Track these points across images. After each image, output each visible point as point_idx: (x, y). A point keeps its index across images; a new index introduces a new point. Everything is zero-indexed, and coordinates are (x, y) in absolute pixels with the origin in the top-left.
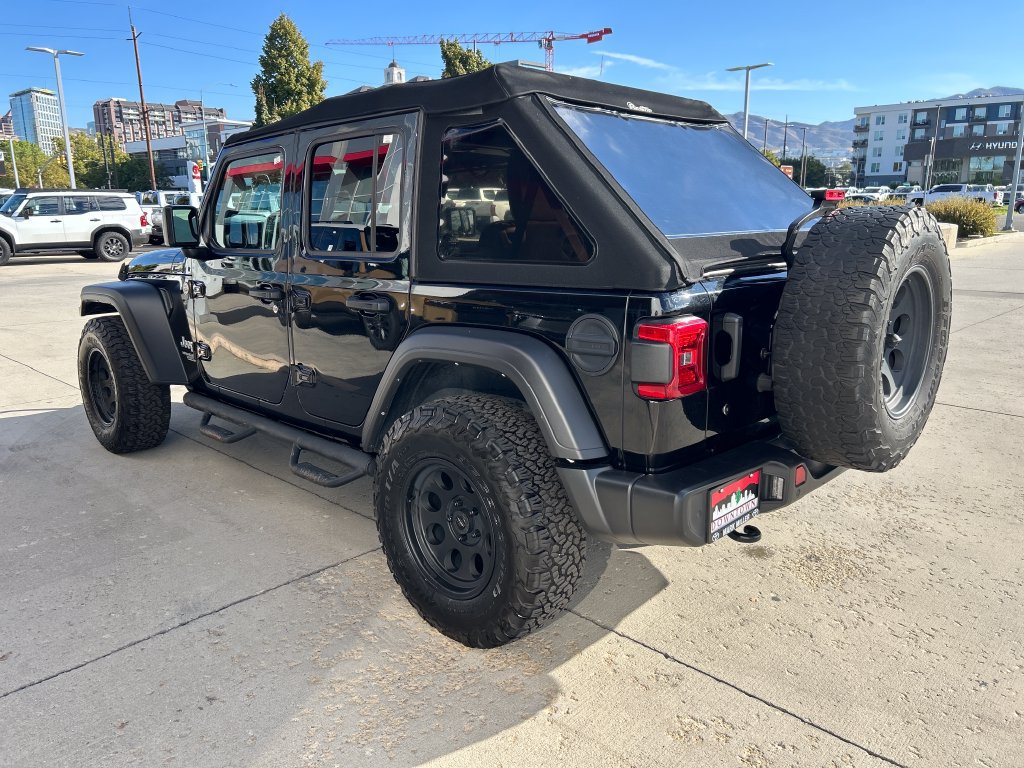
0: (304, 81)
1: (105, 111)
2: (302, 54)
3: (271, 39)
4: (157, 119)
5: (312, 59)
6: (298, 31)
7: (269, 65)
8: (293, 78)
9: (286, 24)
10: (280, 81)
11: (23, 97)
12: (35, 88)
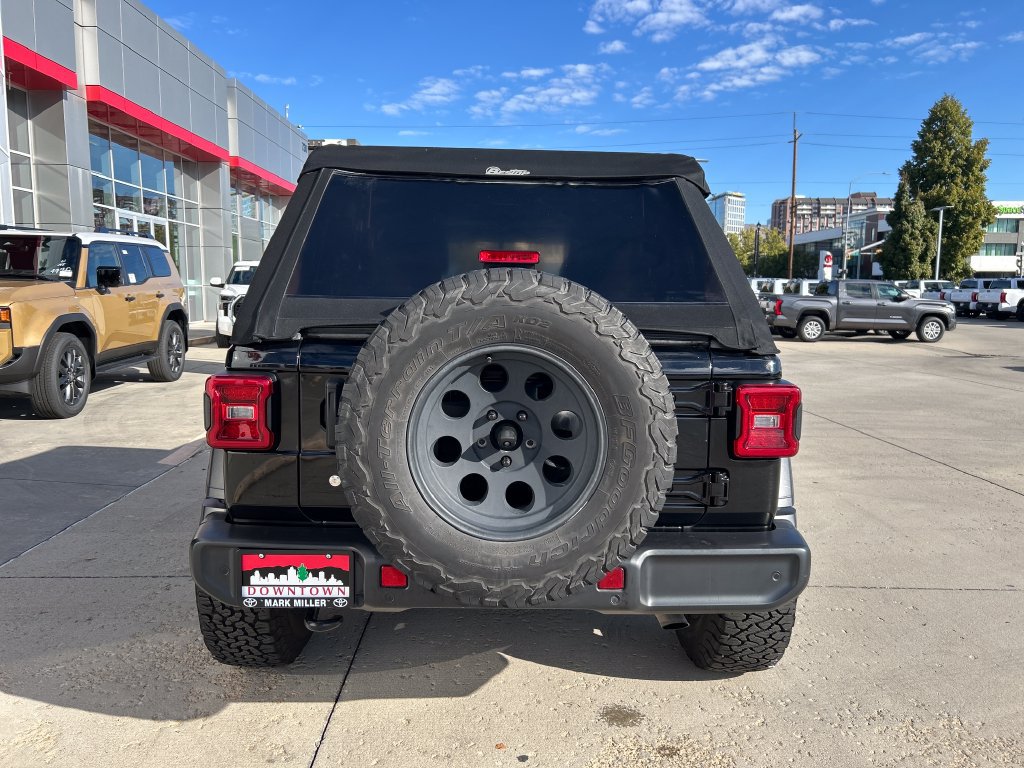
0: (961, 162)
1: (782, 208)
2: (963, 133)
3: (929, 123)
4: (828, 212)
5: (975, 137)
6: (962, 110)
7: (921, 149)
8: (947, 160)
9: (949, 105)
10: (932, 165)
11: (718, 201)
12: (730, 192)
